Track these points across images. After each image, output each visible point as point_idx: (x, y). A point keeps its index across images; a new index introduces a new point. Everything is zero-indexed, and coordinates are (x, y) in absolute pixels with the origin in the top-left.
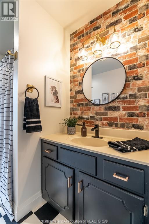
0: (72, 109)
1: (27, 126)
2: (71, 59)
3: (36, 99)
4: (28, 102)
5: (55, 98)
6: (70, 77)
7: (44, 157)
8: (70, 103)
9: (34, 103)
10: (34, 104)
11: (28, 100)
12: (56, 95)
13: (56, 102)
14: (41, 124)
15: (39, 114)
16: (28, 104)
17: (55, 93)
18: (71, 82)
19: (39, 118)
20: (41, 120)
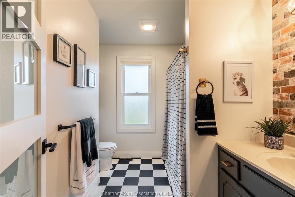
0: (277, 104)
1: (199, 127)
2: (274, 18)
3: (210, 95)
4: (200, 100)
5: (239, 89)
6: (273, 48)
7: (221, 169)
8: (273, 93)
9: (207, 100)
10: (207, 102)
11: (200, 97)
12: (242, 84)
13: (242, 95)
14: (217, 126)
15: (214, 113)
16: (200, 102)
17: (241, 82)
18: (275, 57)
19: (214, 119)
20: (216, 120)
